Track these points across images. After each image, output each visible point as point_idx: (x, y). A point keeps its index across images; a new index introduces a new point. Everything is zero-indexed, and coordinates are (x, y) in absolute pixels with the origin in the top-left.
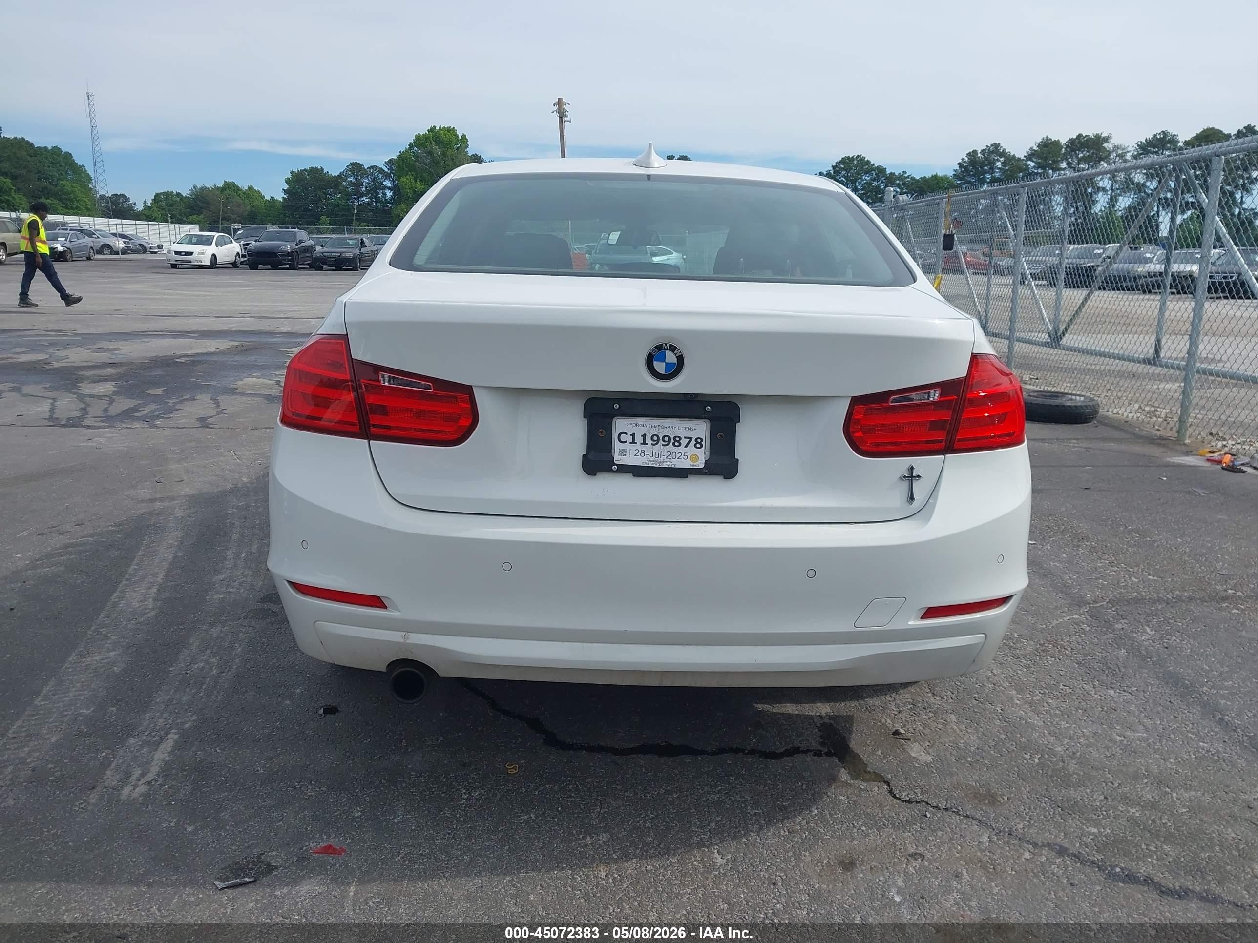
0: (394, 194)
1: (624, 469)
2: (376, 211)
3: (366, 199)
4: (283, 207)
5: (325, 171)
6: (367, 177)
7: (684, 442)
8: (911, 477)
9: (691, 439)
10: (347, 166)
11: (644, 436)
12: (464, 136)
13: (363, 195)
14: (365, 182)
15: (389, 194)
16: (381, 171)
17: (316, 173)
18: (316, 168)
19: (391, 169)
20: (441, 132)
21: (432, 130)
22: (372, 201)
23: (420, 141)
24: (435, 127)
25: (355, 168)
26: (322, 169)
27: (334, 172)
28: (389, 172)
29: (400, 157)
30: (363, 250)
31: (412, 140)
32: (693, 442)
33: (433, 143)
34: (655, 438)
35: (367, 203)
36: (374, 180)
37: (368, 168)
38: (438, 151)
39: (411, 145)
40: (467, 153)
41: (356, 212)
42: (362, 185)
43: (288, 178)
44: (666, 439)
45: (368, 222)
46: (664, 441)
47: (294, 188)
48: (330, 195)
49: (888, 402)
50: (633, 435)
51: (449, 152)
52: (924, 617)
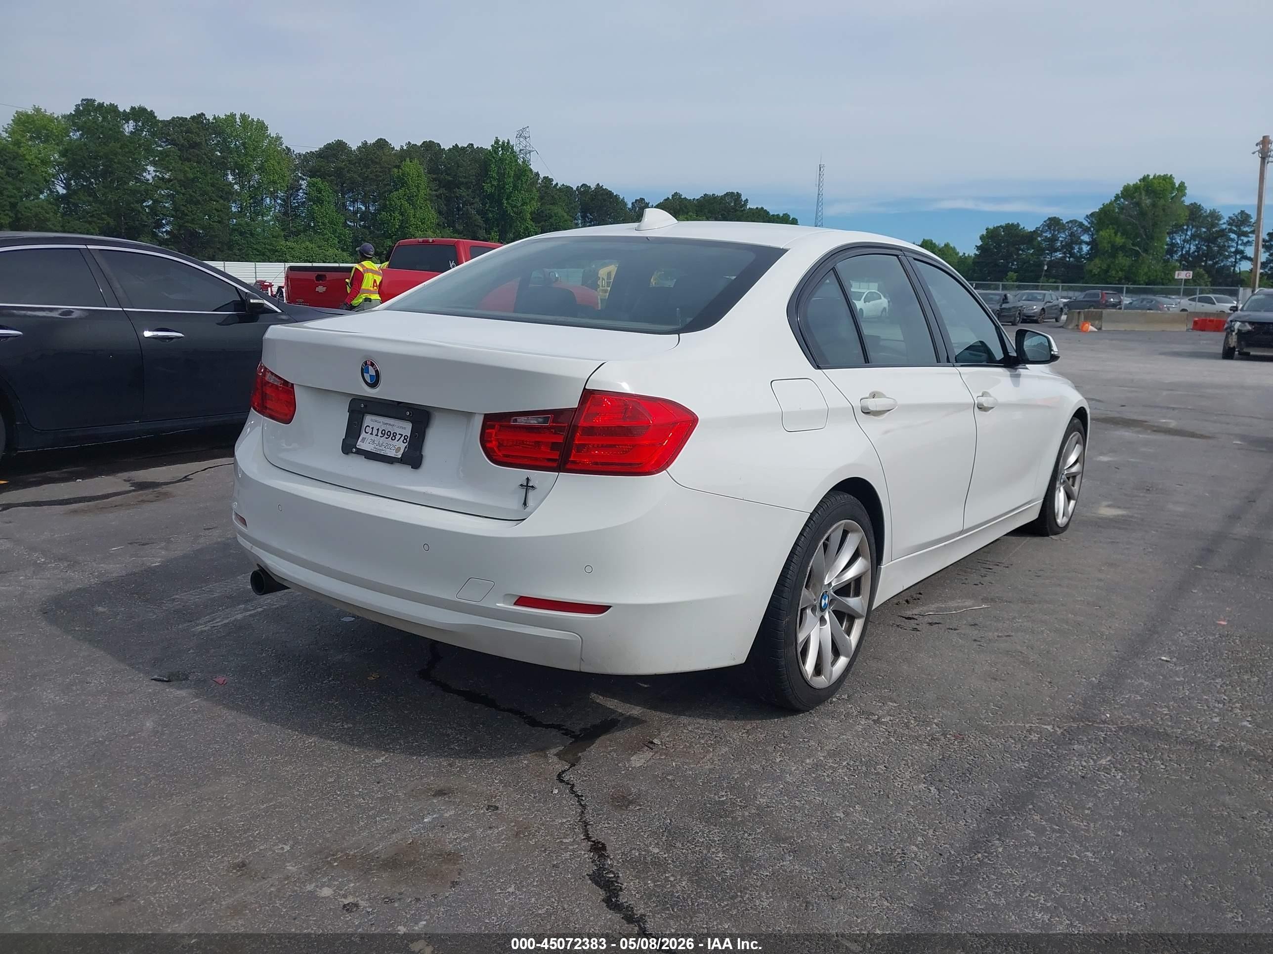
0: (1091, 249)
1: (360, 452)
2: (1068, 266)
3: (1059, 255)
4: (973, 263)
5: (1022, 227)
6: (1064, 232)
7: (398, 437)
8: (527, 486)
9: (402, 435)
10: (1045, 222)
11: (378, 430)
12: (1182, 185)
13: (1056, 250)
14: (1062, 236)
15: (1085, 248)
16: (1081, 225)
17: (1011, 230)
18: (1013, 224)
19: (1091, 223)
20: (1155, 181)
21: (1145, 179)
22: (1065, 257)
23: (1128, 192)
24: (1148, 176)
25: (1053, 223)
26: (1018, 225)
27: (1030, 228)
28: (1089, 226)
29: (1101, 210)
30: (1004, 306)
31: (1119, 190)
32: (403, 438)
33: (1143, 193)
34: (383, 432)
35: (1061, 259)
36: (1072, 235)
37: (1066, 223)
38: (1147, 201)
39: (1117, 197)
40: (1183, 202)
41: (1046, 268)
42: (1058, 240)
43: (983, 235)
44: (389, 434)
45: (1057, 278)
46: (387, 435)
47: (987, 244)
48: (1022, 251)
49: (510, 422)
50: (373, 428)
51: (1162, 202)
52: (516, 604)
